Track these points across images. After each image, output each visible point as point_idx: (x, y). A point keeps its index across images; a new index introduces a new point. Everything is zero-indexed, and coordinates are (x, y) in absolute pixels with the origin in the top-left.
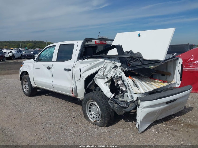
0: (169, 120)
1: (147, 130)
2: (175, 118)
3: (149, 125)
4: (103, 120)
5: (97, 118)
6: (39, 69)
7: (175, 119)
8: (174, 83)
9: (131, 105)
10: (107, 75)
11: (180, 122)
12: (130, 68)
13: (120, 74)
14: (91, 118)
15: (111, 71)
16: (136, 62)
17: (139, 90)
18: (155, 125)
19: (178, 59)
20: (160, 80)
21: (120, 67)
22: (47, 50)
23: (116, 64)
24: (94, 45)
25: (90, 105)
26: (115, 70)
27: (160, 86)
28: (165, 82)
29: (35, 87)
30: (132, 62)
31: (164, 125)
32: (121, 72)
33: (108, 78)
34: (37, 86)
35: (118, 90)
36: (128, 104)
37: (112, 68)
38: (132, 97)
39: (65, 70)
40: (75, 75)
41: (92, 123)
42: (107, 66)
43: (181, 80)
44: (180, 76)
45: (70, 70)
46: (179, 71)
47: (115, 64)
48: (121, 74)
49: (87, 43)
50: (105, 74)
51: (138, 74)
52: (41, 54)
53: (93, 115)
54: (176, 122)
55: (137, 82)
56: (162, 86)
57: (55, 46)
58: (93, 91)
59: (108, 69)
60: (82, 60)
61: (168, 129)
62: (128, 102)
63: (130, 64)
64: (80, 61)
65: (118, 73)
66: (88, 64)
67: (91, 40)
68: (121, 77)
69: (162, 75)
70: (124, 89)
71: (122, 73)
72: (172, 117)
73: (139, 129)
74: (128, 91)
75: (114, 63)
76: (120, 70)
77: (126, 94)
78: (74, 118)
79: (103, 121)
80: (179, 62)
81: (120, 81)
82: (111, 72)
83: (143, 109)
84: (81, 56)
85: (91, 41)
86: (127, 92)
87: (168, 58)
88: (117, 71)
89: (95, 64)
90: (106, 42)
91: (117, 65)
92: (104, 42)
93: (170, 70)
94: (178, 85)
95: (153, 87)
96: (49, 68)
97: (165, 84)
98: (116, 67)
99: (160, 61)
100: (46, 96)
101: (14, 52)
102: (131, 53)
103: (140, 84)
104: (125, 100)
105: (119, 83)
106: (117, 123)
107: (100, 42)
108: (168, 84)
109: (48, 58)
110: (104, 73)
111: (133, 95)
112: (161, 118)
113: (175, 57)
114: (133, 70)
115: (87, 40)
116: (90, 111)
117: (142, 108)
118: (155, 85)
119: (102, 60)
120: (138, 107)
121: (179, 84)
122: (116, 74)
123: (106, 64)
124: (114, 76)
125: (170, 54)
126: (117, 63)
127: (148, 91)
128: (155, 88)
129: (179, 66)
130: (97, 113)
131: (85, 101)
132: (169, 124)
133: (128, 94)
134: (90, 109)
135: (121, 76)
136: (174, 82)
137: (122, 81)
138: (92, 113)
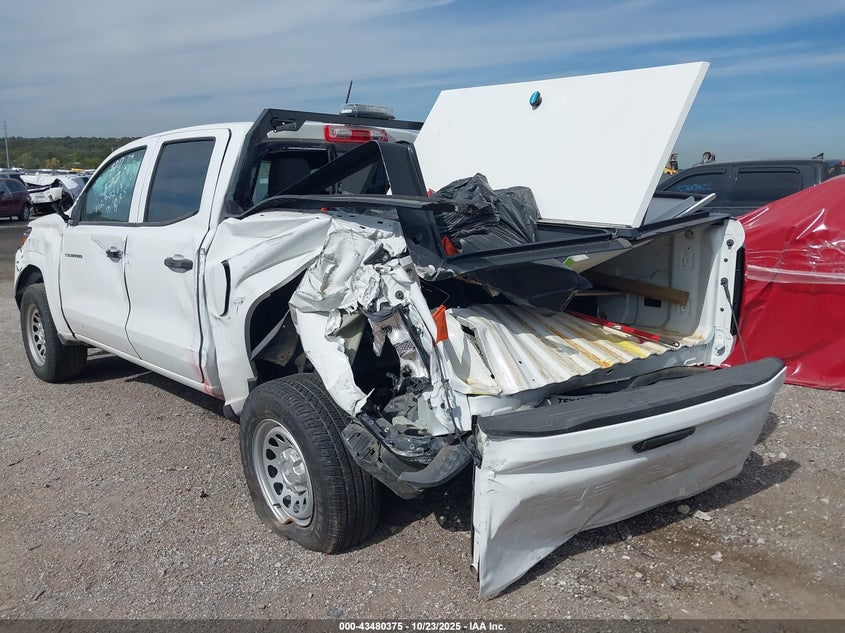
0: (662, 525)
1: (534, 578)
2: (691, 516)
3: (543, 552)
4: (321, 518)
5: (301, 502)
6: (80, 256)
7: (687, 524)
8: (697, 342)
9: (446, 451)
10: (340, 297)
11: (713, 540)
12: (450, 262)
13: (400, 295)
14: (278, 505)
15: (358, 279)
16: (491, 234)
17: (493, 377)
18: (582, 550)
19: (721, 223)
20: (626, 327)
21: (403, 255)
22: (113, 168)
23: (383, 241)
24: (318, 145)
25: (273, 442)
26: (378, 270)
27: (617, 357)
28: (651, 338)
29: (69, 342)
30: (468, 235)
31: (625, 557)
32: (406, 285)
33: (343, 312)
34: (80, 337)
35: (392, 376)
36: (433, 447)
37: (366, 263)
38: (453, 413)
39: (171, 264)
40: (208, 293)
41: (276, 530)
42: (339, 250)
43: (734, 331)
44: (729, 312)
45: (186, 266)
46: (724, 282)
47: (379, 243)
48: (406, 294)
49: (271, 134)
50: (332, 291)
51: (501, 294)
52: (94, 186)
53: (285, 492)
54: (691, 541)
55: (489, 335)
56: (628, 359)
57: (144, 148)
58: (301, 373)
59: (346, 264)
60: (241, 218)
61: (639, 575)
62: (433, 438)
63: (459, 246)
64: (231, 221)
65: (392, 289)
66: (260, 240)
67: (296, 119)
68: (403, 310)
69: (646, 305)
70: (419, 372)
71: (408, 288)
72: (679, 513)
73: (485, 576)
74: (435, 380)
75: (373, 238)
76: (401, 274)
77: (426, 395)
78: (204, 496)
79: (319, 526)
80: (726, 239)
81: (398, 327)
82: (359, 283)
83: (499, 478)
84: (236, 196)
85: (295, 124)
86: (427, 384)
87: (671, 217)
88: (386, 279)
89: (286, 239)
90: (383, 131)
91: (385, 247)
92: (373, 134)
93: (683, 279)
94: (721, 352)
95: (571, 366)
96: (114, 255)
97: (646, 350)
98: (380, 257)
99: (613, 230)
100: (128, 381)
101: (69, 182)
102: (474, 189)
103: (501, 349)
104: (419, 425)
105: (397, 337)
106: (398, 531)
107: (351, 134)
108: (661, 349)
109: (115, 206)
110: (325, 285)
111: (461, 401)
112: (616, 518)
113: (706, 215)
114: (465, 276)
115: (273, 119)
116: (273, 472)
117: (497, 473)
118: (586, 354)
119: (318, 219)
120: (480, 467)
121: (723, 349)
122: (382, 291)
123: (337, 240)
124: (374, 301)
125: (685, 197)
126: (389, 236)
127: (542, 382)
128: (583, 369)
129: (726, 260)
130: (297, 484)
131: (248, 422)
132: (654, 547)
133: (435, 396)
134: (273, 463)
135: (403, 302)
136: (701, 337)
137: (409, 331)
138: (281, 478)
